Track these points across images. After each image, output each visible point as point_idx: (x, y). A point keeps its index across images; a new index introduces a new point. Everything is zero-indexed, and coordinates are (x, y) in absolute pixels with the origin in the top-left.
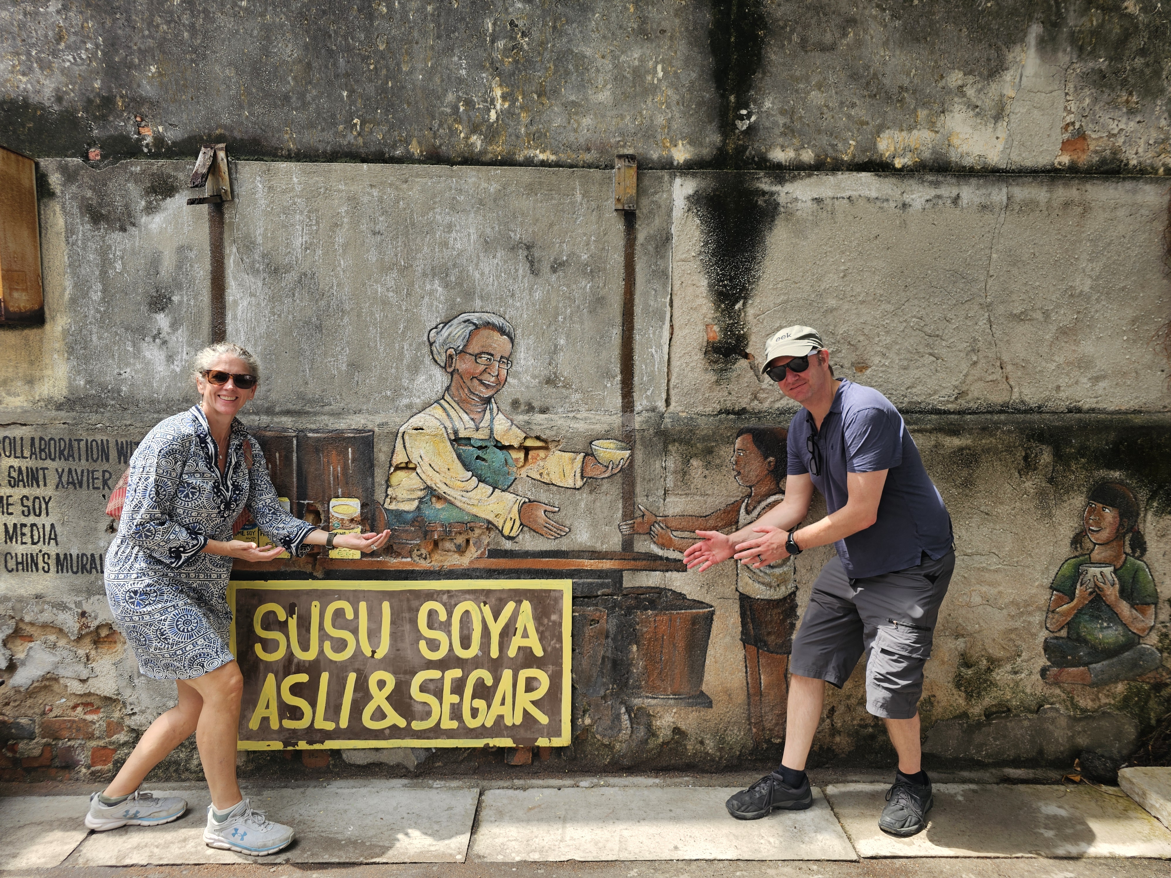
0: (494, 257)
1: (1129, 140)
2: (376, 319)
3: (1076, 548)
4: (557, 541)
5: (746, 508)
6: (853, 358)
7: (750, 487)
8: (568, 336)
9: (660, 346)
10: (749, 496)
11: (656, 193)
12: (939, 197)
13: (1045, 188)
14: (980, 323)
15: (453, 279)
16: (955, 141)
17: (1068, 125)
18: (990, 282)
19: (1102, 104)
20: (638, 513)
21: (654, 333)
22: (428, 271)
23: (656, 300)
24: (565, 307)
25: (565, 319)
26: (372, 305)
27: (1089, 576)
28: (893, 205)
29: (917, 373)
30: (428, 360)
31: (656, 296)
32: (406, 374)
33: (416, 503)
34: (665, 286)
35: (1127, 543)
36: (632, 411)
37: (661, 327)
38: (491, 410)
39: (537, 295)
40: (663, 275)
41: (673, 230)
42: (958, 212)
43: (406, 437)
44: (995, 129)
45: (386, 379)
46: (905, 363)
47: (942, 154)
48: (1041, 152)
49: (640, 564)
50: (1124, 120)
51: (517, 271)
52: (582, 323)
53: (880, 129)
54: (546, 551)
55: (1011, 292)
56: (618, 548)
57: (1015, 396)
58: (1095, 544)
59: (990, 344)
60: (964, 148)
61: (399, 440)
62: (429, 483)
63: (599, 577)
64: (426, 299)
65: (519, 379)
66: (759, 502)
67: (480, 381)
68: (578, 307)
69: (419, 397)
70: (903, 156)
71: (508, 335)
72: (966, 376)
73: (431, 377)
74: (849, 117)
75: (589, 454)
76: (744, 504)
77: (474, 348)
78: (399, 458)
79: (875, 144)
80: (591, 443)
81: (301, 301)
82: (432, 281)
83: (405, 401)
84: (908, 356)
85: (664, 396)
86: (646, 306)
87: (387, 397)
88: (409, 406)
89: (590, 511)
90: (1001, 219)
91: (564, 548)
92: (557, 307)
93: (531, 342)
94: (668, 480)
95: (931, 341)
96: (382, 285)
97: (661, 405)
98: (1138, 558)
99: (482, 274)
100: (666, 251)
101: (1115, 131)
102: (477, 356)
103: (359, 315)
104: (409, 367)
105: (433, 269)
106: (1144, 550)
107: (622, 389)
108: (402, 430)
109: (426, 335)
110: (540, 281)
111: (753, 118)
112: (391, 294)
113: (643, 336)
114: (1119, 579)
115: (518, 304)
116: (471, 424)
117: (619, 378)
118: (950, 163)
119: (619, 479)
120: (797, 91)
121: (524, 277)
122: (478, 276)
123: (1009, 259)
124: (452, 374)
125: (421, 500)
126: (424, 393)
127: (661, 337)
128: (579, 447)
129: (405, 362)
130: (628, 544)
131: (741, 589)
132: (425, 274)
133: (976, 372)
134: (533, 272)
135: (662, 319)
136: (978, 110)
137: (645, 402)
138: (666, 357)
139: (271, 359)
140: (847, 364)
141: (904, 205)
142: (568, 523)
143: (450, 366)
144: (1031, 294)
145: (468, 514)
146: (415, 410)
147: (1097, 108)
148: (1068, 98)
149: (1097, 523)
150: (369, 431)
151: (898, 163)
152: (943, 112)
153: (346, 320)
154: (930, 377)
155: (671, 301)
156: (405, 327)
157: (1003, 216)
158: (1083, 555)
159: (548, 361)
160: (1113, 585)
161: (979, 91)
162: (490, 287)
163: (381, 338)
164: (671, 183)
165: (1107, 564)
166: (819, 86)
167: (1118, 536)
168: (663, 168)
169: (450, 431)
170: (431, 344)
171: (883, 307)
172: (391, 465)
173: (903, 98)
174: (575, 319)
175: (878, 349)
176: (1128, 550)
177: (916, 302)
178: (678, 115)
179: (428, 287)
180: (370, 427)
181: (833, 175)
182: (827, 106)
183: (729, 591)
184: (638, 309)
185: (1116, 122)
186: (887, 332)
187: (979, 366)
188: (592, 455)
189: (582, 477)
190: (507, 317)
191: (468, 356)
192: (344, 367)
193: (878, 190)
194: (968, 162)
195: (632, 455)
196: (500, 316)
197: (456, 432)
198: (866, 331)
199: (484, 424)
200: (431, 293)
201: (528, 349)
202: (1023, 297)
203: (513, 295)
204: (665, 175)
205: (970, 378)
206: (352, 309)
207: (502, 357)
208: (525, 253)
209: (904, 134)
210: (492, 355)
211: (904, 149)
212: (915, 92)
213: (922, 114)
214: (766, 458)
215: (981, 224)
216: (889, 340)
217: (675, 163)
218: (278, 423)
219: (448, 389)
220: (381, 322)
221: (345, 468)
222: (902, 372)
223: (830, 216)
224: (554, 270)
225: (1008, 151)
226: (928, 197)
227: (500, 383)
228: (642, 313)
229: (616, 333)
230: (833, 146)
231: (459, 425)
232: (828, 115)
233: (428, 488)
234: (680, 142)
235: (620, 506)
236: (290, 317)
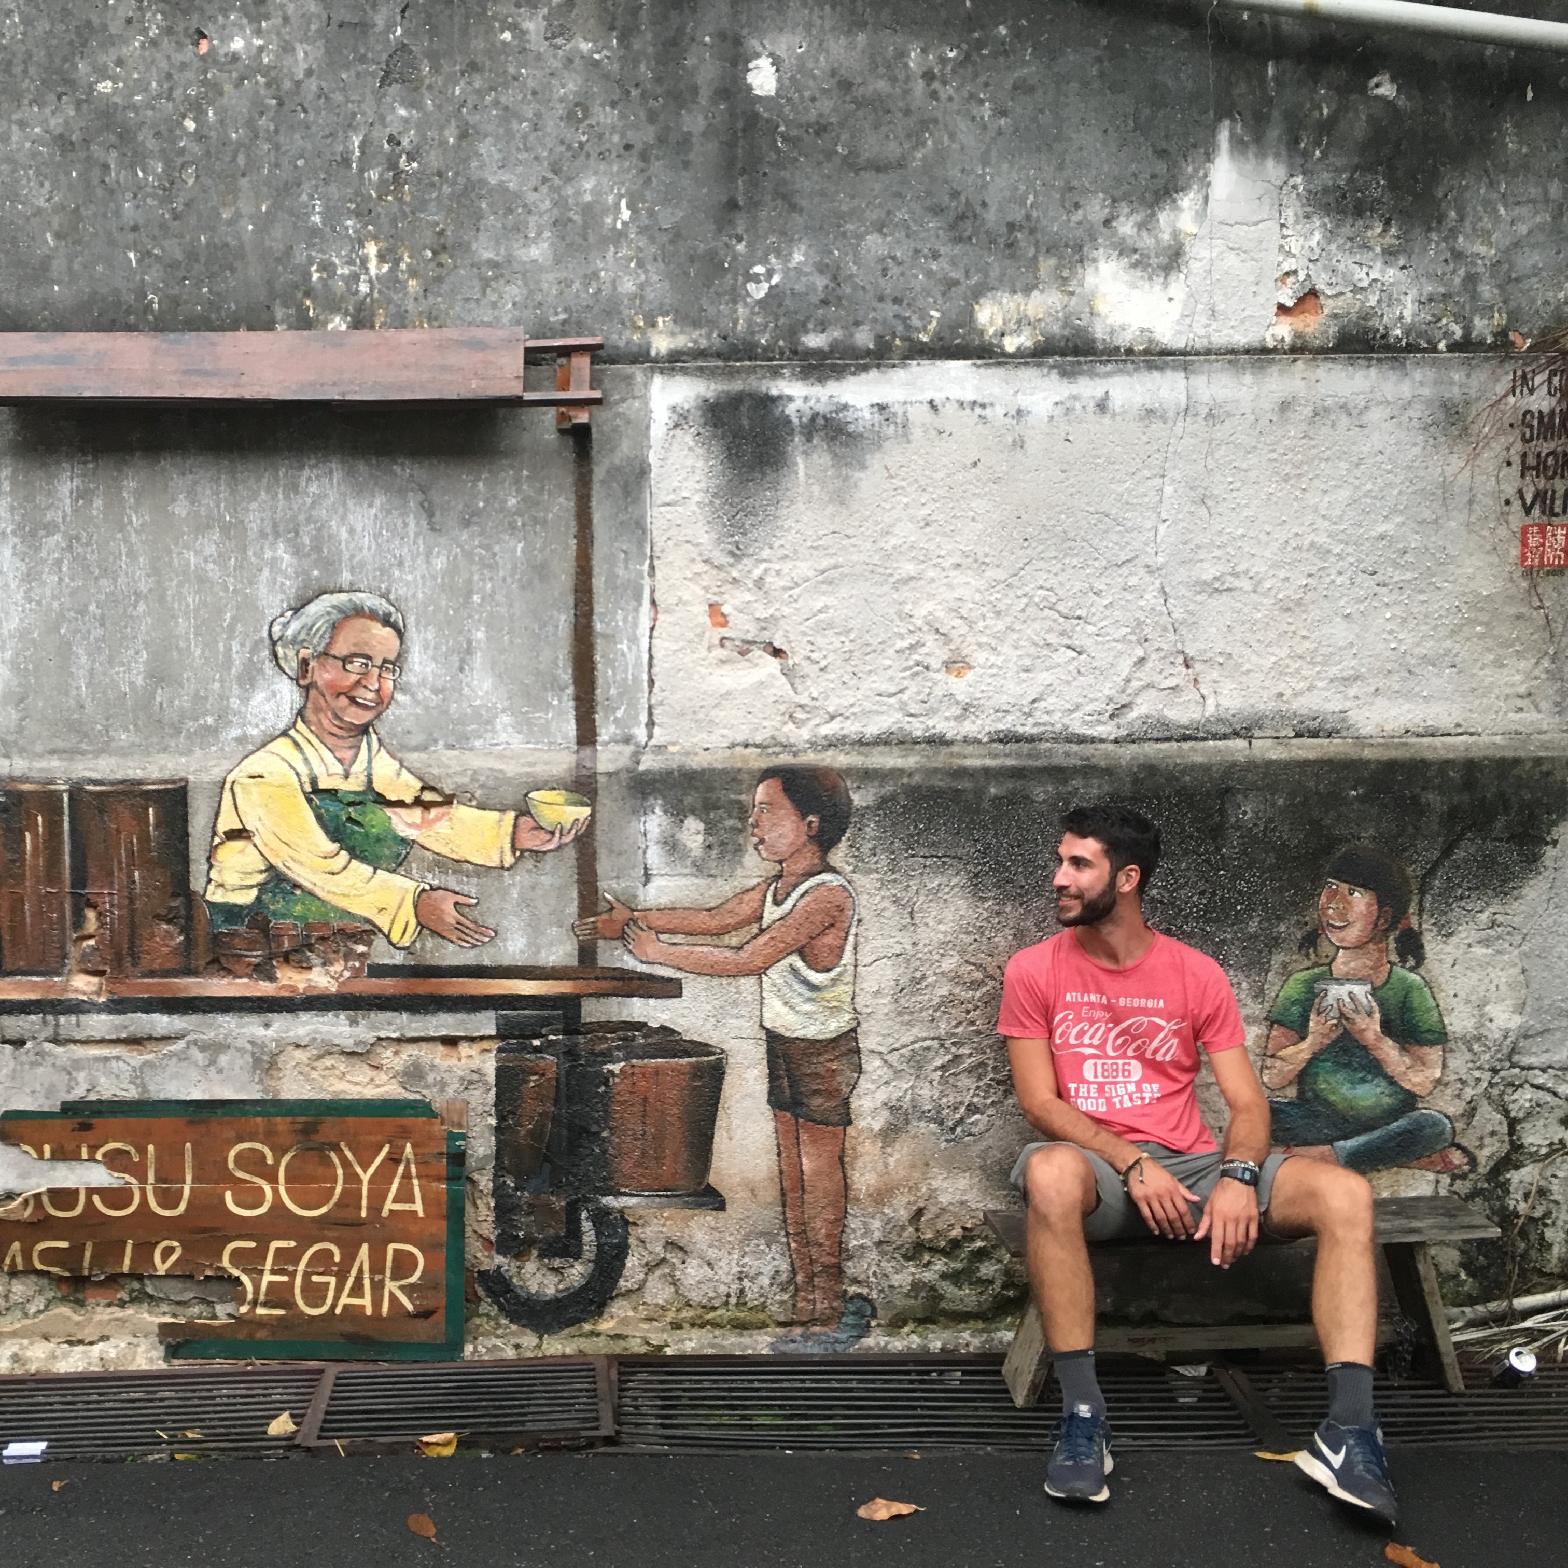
0: (370, 505)
1: (1389, 298)
2: (188, 605)
3: (1307, 956)
4: (476, 951)
5: (775, 895)
6: (944, 654)
7: (780, 862)
8: (489, 627)
9: (634, 639)
10: (779, 877)
11: (623, 400)
12: (1075, 398)
13: (1248, 378)
14: (1147, 597)
15: (306, 540)
16: (1101, 307)
17: (1287, 274)
18: (1162, 528)
19: (1341, 241)
20: (603, 906)
21: (625, 620)
22: (268, 530)
23: (626, 568)
24: (483, 580)
25: (483, 599)
26: (180, 585)
27: (1330, 1000)
28: (1000, 411)
29: (1045, 678)
30: (269, 668)
31: (626, 561)
32: (236, 690)
33: (254, 893)
34: (641, 543)
35: (1392, 946)
36: (593, 743)
37: (636, 610)
38: (369, 744)
39: (440, 563)
40: (639, 528)
41: (653, 458)
42: (1107, 420)
43: (237, 789)
44: (1166, 285)
45: (206, 698)
46: (1027, 662)
47: (1078, 329)
48: (1243, 322)
49: (604, 985)
50: (1379, 265)
51: (406, 525)
52: (511, 606)
53: (978, 293)
54: (457, 967)
55: (1198, 547)
56: (574, 962)
57: (1210, 710)
58: (1338, 948)
59: (1165, 629)
60: (1115, 319)
61: (227, 795)
62: (273, 861)
63: (543, 1007)
64: (266, 572)
65: (413, 696)
66: (795, 886)
67: (353, 700)
68: (504, 580)
69: (257, 726)
70: (1017, 332)
71: (394, 626)
72: (1128, 681)
73: (274, 694)
74: (929, 274)
75: (523, 811)
76: (772, 888)
77: (341, 648)
78: (227, 822)
79: (971, 314)
80: (526, 795)
81: (72, 579)
82: (273, 546)
83: (235, 732)
84: (1032, 650)
85: (644, 718)
86: (612, 577)
87: (207, 728)
88: (241, 740)
89: (526, 902)
90: (1178, 430)
91: (487, 962)
92: (469, 581)
93: (430, 636)
94: (649, 852)
95: (1068, 625)
96: (197, 553)
97: (641, 733)
98: (1412, 969)
99: (352, 531)
100: (640, 489)
101: (1365, 284)
102: (346, 660)
103: (162, 599)
104: (240, 679)
105: (275, 525)
106: (1420, 959)
107: (577, 709)
108: (230, 779)
109: (266, 628)
110: (443, 540)
111: (775, 280)
112: (211, 566)
113: (608, 624)
114: (1381, 1004)
115: (410, 578)
116: (339, 769)
117: (570, 690)
118: (1094, 341)
119: (571, 854)
120: (844, 234)
121: (417, 535)
122: (344, 534)
123: (1192, 494)
124: (307, 688)
125: (262, 887)
126: (264, 720)
127: (635, 625)
128: (510, 800)
129: (234, 671)
130: (587, 953)
131: (768, 1025)
132: (263, 535)
133: (1144, 675)
134: (433, 529)
135: (638, 598)
136: (1137, 256)
137: (612, 729)
138: (646, 657)
139: (26, 669)
140: (935, 663)
141: (1019, 412)
142: (491, 922)
143: (304, 677)
144: (1229, 549)
145: (335, 909)
146: (251, 747)
147: (1333, 247)
148: (1285, 232)
149: (1342, 915)
150: (181, 780)
151: (1010, 344)
152: (1081, 261)
153: (142, 607)
154: (1068, 683)
155: (652, 568)
156: (232, 618)
157: (1180, 424)
158: (1316, 965)
159: (457, 664)
160: (1370, 1014)
161: (1140, 226)
162: (365, 551)
163: (196, 635)
164: (646, 385)
165: (1361, 980)
166: (879, 227)
167: (1376, 935)
168: (634, 362)
169: (305, 779)
170: (274, 643)
171: (988, 574)
172: (214, 834)
173: (1016, 240)
174: (499, 597)
175: (984, 639)
176: (1394, 958)
177: (1041, 564)
178: (655, 278)
179: (268, 554)
180: (183, 774)
181: (904, 366)
182: (894, 258)
183: (749, 1027)
184: (598, 583)
185: (1365, 269)
186: (998, 614)
187: (1149, 664)
188: (528, 813)
189: (514, 848)
190: (392, 597)
191: (331, 661)
192: (140, 682)
193: (977, 389)
194: (1123, 340)
195: (593, 815)
196: (382, 596)
197: (314, 781)
198: (964, 612)
199: (359, 767)
200: (274, 563)
201: (426, 647)
202: (1217, 553)
203: (401, 564)
204: (637, 372)
205: (1135, 684)
206: (150, 590)
207: (385, 661)
208: (420, 497)
209: (1018, 297)
210: (369, 658)
211: (1019, 322)
212: (1032, 231)
213: (1047, 265)
214: (804, 816)
215: (1145, 439)
216: (1000, 625)
217: (653, 353)
218: (41, 770)
219: (301, 713)
220: (197, 610)
221: (144, 838)
222: (1024, 675)
223: (900, 429)
224: (467, 524)
225: (1188, 320)
226: (1057, 399)
227: (382, 702)
228: (606, 590)
229: (563, 621)
230: (905, 320)
231: (319, 770)
232: (895, 270)
233: (271, 868)
234: (660, 320)
235: (575, 894)
236: (56, 605)
